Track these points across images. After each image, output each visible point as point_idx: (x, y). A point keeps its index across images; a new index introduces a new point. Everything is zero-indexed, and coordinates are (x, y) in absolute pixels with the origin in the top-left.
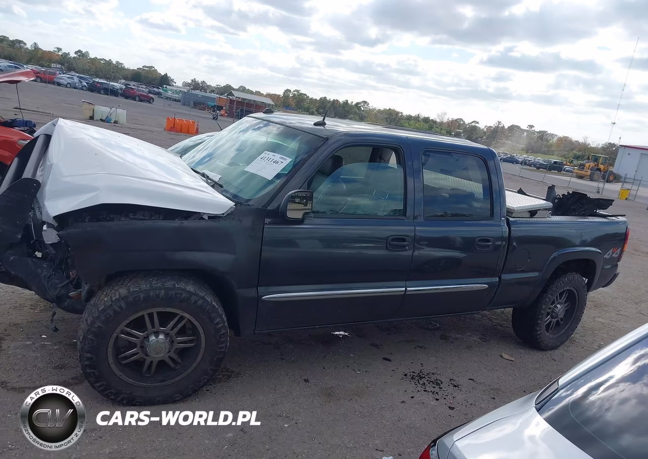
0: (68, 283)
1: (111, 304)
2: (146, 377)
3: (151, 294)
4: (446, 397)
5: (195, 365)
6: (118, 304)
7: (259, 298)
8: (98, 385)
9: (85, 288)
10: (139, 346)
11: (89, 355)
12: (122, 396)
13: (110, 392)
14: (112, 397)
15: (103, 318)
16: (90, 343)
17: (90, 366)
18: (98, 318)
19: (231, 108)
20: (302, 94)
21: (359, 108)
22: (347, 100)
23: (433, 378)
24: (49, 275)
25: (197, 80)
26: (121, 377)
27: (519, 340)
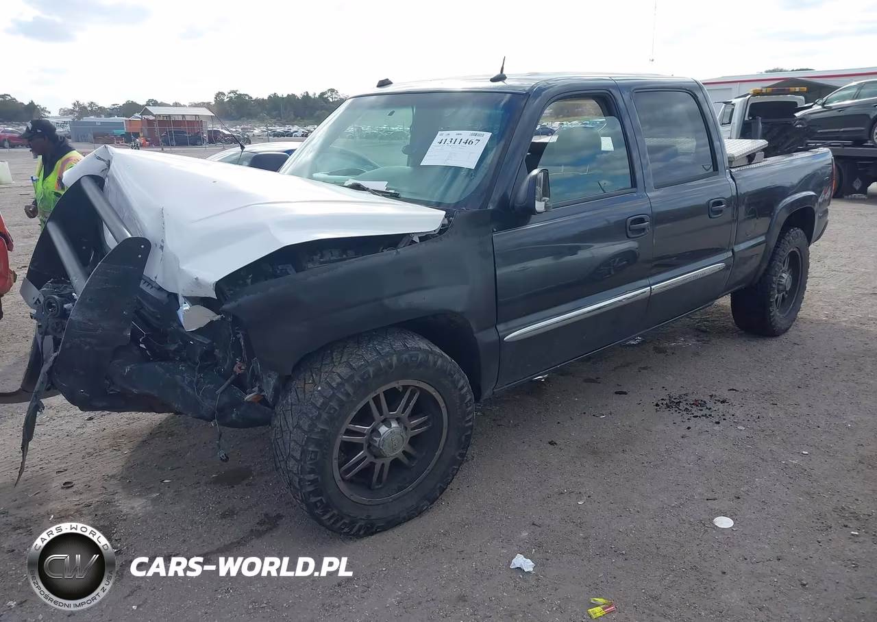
0: (229, 385)
1: (334, 393)
2: (378, 489)
3: (382, 364)
4: (724, 417)
5: (438, 453)
6: (343, 390)
7: (501, 339)
8: (327, 517)
9: (271, 381)
10: (365, 446)
11: (312, 477)
12: (358, 525)
13: (344, 523)
14: (346, 530)
15: (325, 416)
16: (313, 457)
17: (315, 493)
18: (319, 417)
19: (151, 131)
20: (240, 95)
21: (326, 100)
22: (307, 92)
23: (691, 399)
24: (195, 380)
25: (81, 102)
26: (352, 498)
27: (742, 332)
